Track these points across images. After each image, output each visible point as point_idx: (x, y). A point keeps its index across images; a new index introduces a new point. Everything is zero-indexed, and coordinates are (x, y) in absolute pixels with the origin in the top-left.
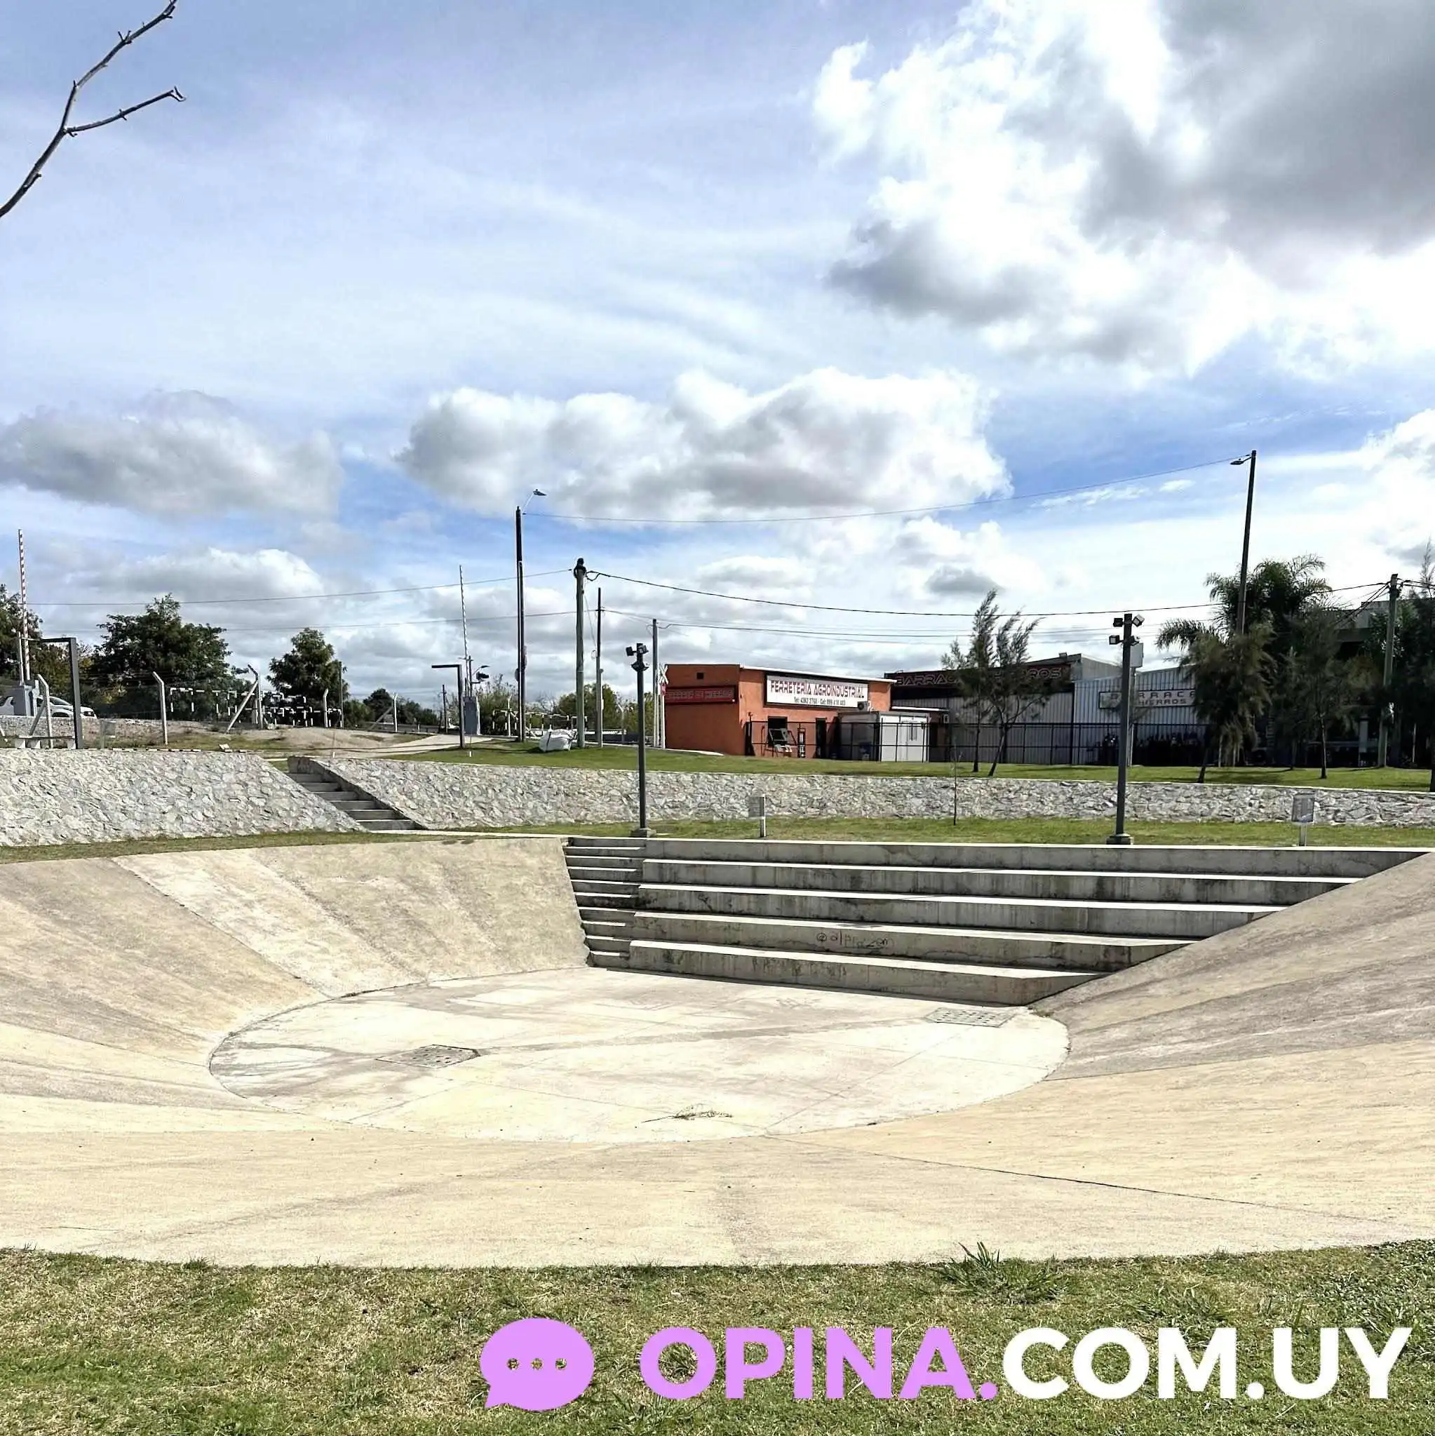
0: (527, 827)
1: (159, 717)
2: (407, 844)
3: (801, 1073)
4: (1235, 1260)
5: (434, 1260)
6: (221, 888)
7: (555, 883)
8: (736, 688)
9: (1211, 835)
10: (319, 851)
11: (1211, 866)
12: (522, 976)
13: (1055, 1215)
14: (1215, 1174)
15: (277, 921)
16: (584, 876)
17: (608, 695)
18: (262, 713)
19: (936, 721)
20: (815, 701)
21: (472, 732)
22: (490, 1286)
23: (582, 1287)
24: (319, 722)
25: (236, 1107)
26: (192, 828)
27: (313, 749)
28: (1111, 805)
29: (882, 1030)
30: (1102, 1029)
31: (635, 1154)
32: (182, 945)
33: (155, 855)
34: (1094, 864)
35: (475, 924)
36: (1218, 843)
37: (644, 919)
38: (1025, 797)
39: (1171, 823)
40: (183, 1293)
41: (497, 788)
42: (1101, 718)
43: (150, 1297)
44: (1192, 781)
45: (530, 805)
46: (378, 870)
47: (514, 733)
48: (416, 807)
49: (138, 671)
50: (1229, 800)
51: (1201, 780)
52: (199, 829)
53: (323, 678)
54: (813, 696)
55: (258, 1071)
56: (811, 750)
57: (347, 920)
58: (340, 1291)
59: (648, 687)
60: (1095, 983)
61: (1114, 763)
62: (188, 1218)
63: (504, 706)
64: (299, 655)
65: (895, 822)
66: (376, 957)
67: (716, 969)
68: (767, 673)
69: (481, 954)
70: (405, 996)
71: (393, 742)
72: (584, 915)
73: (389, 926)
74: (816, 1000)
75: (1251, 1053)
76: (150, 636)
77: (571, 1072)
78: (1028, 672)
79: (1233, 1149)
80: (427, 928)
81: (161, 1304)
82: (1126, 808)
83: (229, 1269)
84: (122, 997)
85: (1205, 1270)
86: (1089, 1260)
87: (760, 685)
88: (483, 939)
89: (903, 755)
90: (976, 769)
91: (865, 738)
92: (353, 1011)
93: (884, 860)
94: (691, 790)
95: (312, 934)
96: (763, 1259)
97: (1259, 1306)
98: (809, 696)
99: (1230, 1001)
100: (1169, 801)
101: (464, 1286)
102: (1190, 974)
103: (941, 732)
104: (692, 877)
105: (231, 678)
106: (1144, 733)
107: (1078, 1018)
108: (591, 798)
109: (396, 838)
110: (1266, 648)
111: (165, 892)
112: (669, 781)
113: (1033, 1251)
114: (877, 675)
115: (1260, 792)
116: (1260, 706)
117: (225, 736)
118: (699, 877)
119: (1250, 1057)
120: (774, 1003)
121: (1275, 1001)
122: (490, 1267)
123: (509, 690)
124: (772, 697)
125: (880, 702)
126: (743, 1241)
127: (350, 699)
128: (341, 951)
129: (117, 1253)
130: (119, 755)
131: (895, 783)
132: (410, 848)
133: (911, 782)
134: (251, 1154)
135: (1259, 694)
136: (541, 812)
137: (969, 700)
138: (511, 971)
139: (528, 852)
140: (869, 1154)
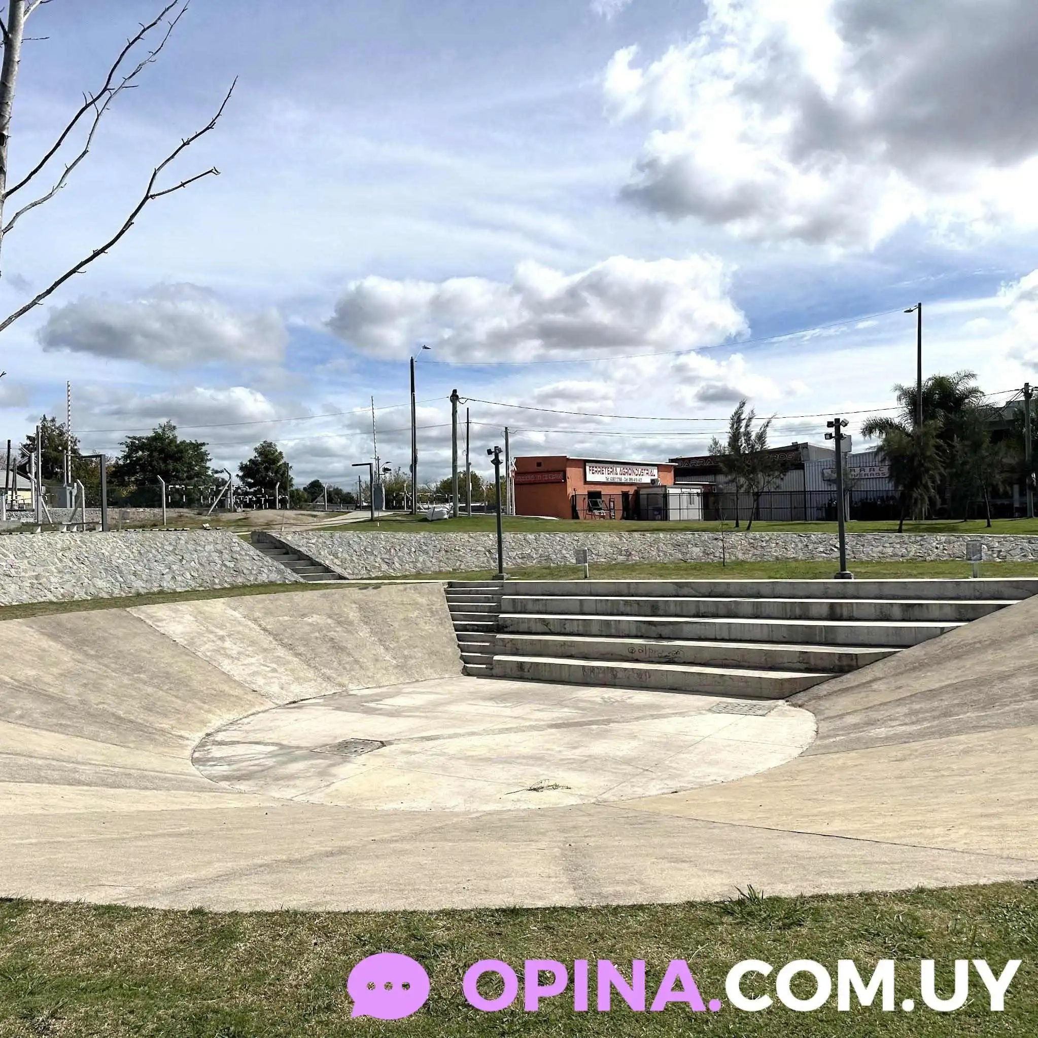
0: (418, 575)
1: (160, 506)
2: (333, 590)
3: (620, 754)
4: (931, 892)
5: (362, 904)
6: (202, 627)
7: (439, 615)
8: (565, 472)
9: (909, 571)
10: (271, 598)
11: (912, 594)
12: (416, 684)
13: (805, 862)
14: (921, 827)
15: (241, 650)
16: (459, 609)
17: (475, 479)
18: (233, 501)
19: (707, 491)
20: (621, 479)
21: (379, 508)
22: (402, 924)
23: (467, 924)
24: (272, 506)
25: (211, 790)
26: (182, 584)
27: (269, 524)
28: (836, 550)
29: (679, 719)
30: (841, 716)
31: (500, 820)
32: (174, 670)
33: (156, 605)
34: (826, 592)
35: (382, 647)
36: (915, 577)
37: (503, 640)
38: (774, 545)
39: (880, 562)
40: (188, 933)
41: (398, 548)
42: (823, 487)
43: (165, 936)
44: (894, 531)
45: (421, 559)
46: (314, 611)
47: (409, 507)
48: (340, 564)
49: (145, 475)
50: (921, 545)
51: (900, 531)
52: (188, 585)
53: (276, 475)
54: (619, 476)
55: (226, 762)
56: (619, 514)
57: (290, 647)
58: (298, 929)
59: (502, 472)
60: (833, 681)
61: (836, 519)
62: (186, 876)
63: (401, 489)
64: (259, 459)
65: (681, 565)
66: (311, 674)
67: (555, 676)
68: (586, 461)
69: (386, 669)
70: (332, 702)
71: (325, 518)
72: (459, 638)
73: (320, 650)
74: (629, 698)
75: (948, 733)
76: (156, 450)
77: (452, 757)
78: (771, 456)
79: (936, 807)
80: (348, 651)
81: (173, 940)
82: (847, 552)
83: (220, 914)
84: (130, 709)
85: (909, 901)
86: (827, 896)
87: (581, 470)
88: (387, 658)
89: (685, 515)
90: (737, 525)
91: (657, 504)
92: (295, 714)
93: (674, 593)
94: (535, 545)
95: (265, 659)
96: (595, 901)
97: (948, 927)
98: (616, 476)
99: (932, 694)
100: (877, 547)
101: (384, 924)
102: (901, 673)
103: (712, 499)
104: (536, 608)
105: (211, 476)
106: (857, 497)
107: (823, 708)
108: (464, 553)
109: (326, 586)
110: (939, 436)
111: (162, 631)
112: (520, 540)
113: (788, 890)
114: (663, 460)
115: (943, 539)
116: (938, 478)
117: (206, 518)
118: (541, 608)
119: (948, 735)
120: (599, 700)
121: (963, 693)
122: (401, 910)
123: (405, 477)
124: (590, 477)
125: (667, 479)
126: (581, 887)
127: (294, 488)
128: (286, 670)
129: (141, 904)
130: (133, 535)
131: (679, 537)
132: (336, 593)
133: (691, 536)
134: (225, 826)
135: (937, 468)
136: (429, 564)
137: (730, 477)
138: (407, 681)
139: (419, 593)
140: (672, 817)
